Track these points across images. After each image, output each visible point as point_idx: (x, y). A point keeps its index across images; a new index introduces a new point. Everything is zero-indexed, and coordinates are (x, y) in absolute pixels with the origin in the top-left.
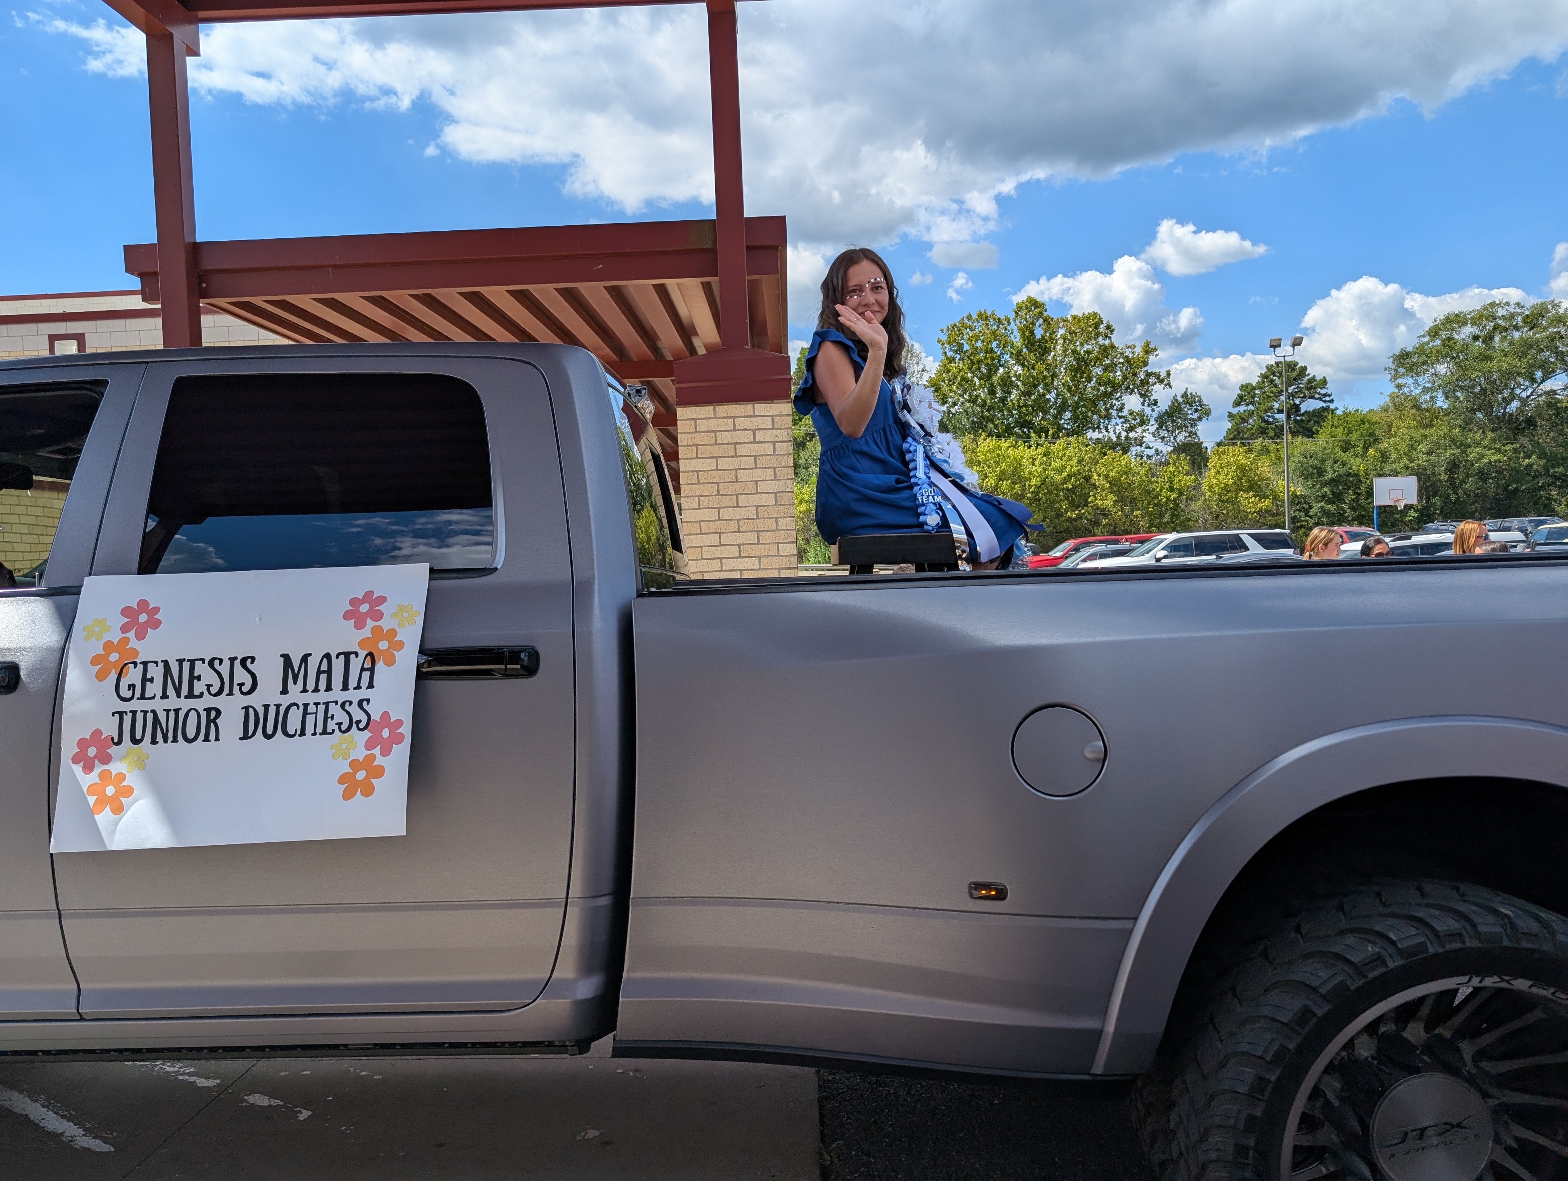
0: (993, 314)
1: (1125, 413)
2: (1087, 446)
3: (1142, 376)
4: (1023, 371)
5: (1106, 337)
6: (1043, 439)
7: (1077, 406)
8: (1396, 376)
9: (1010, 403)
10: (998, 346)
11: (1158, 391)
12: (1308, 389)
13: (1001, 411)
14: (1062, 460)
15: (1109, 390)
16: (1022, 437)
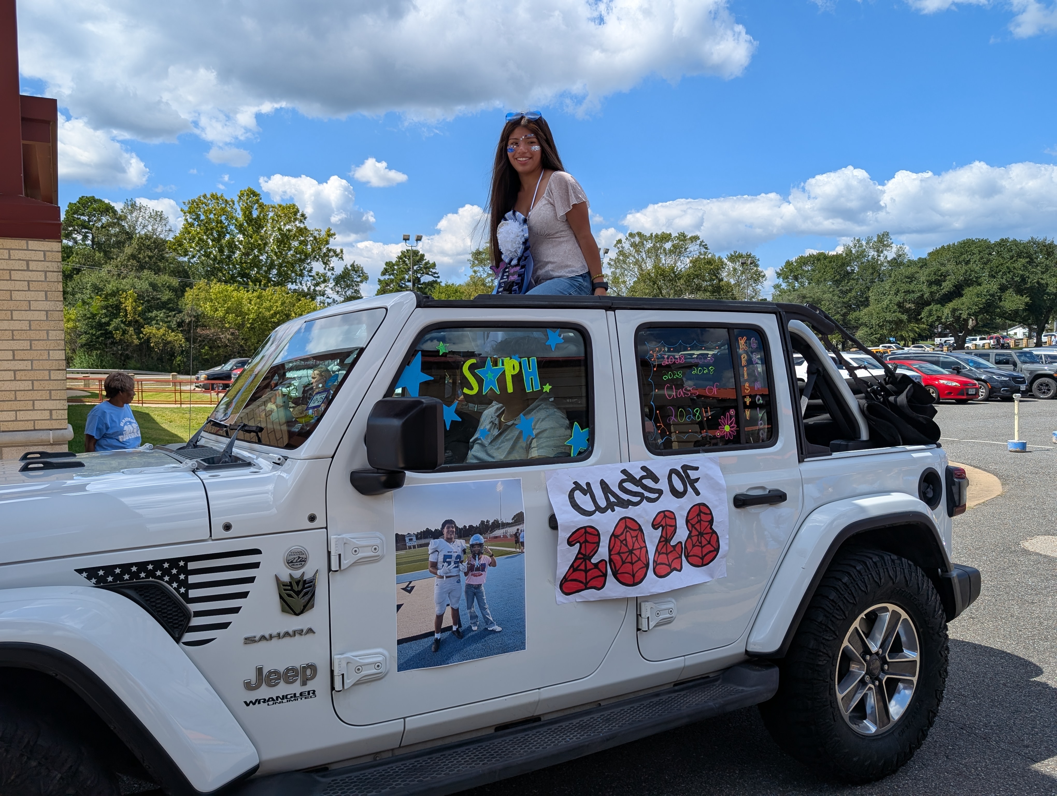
0: (222, 196)
1: (313, 273)
2: (288, 293)
3: (324, 250)
4: (244, 238)
5: (301, 221)
6: (258, 287)
7: (280, 266)
8: (473, 265)
9: (234, 260)
10: (227, 219)
11: (334, 262)
12: (426, 268)
13: (228, 265)
14: (270, 302)
15: (303, 257)
16: (243, 284)
